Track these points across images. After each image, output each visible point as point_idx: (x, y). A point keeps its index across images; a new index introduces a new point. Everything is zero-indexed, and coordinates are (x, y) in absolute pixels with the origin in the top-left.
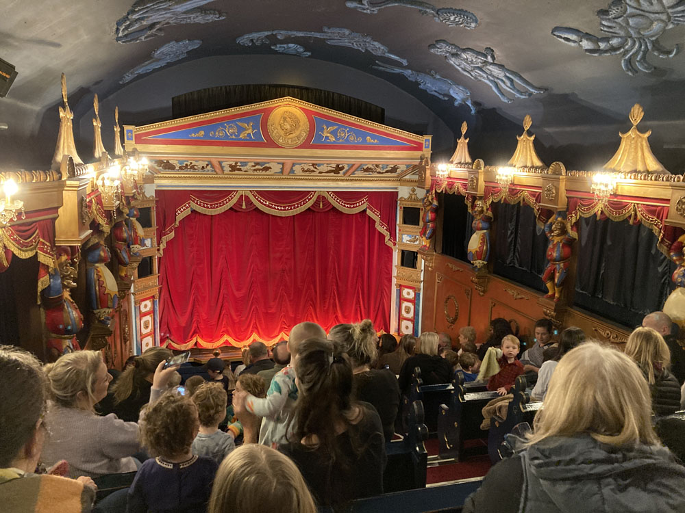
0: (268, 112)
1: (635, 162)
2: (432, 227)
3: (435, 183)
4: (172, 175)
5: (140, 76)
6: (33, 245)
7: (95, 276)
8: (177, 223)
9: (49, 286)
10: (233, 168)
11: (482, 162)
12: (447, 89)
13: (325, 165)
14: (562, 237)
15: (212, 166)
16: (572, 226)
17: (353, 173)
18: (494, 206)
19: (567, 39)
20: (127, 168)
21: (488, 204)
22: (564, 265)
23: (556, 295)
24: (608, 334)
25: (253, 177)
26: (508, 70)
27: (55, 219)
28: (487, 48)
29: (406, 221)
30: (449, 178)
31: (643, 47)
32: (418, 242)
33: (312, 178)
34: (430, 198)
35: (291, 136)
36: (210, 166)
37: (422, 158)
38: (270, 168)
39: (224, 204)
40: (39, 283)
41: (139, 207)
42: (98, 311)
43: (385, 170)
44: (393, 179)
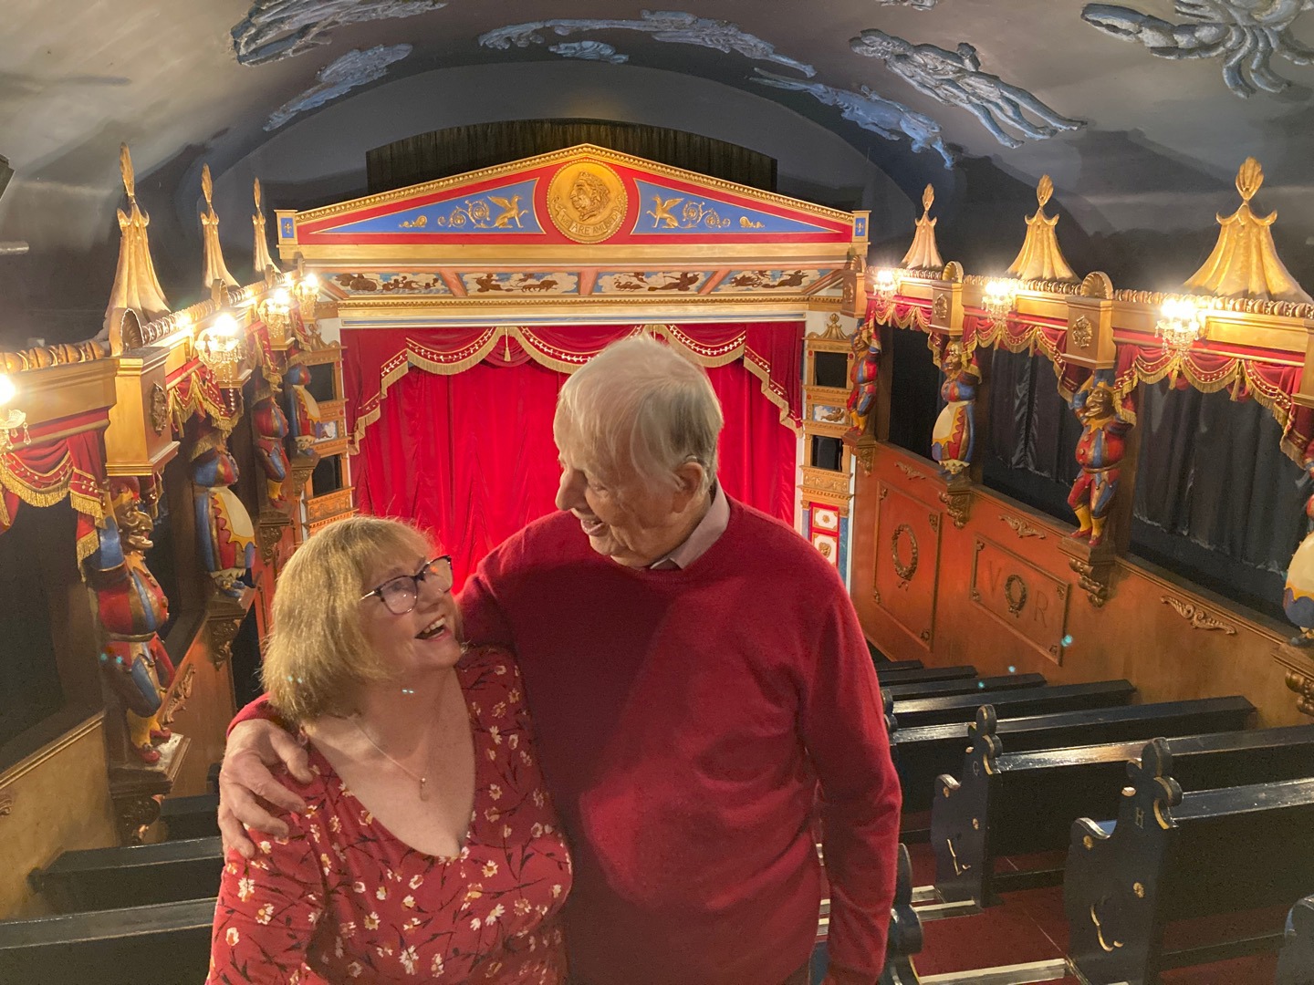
0: (547, 174)
1: (1246, 276)
2: (871, 391)
3: (873, 307)
4: (371, 302)
5: (301, 115)
6: (60, 480)
7: (210, 510)
8: (384, 391)
9: (98, 551)
10: (485, 285)
11: (958, 265)
12: (895, 120)
13: (661, 275)
14: (1106, 420)
15: (445, 282)
16: (1123, 400)
17: (716, 288)
18: (982, 355)
19: (1114, 28)
20: (268, 301)
21: (969, 351)
22: (1110, 476)
23: (1095, 533)
24: (1189, 612)
25: (523, 300)
26: (1007, 86)
27: (104, 428)
28: (960, 44)
29: (821, 380)
30: (899, 296)
31: (1261, 45)
32: (843, 421)
33: (636, 299)
34: (865, 335)
35: (593, 220)
36: (440, 282)
37: (849, 257)
38: (555, 283)
39: (469, 354)
40: (79, 546)
41: (311, 363)
42: (219, 573)
43: (778, 281)
44: (794, 297)
